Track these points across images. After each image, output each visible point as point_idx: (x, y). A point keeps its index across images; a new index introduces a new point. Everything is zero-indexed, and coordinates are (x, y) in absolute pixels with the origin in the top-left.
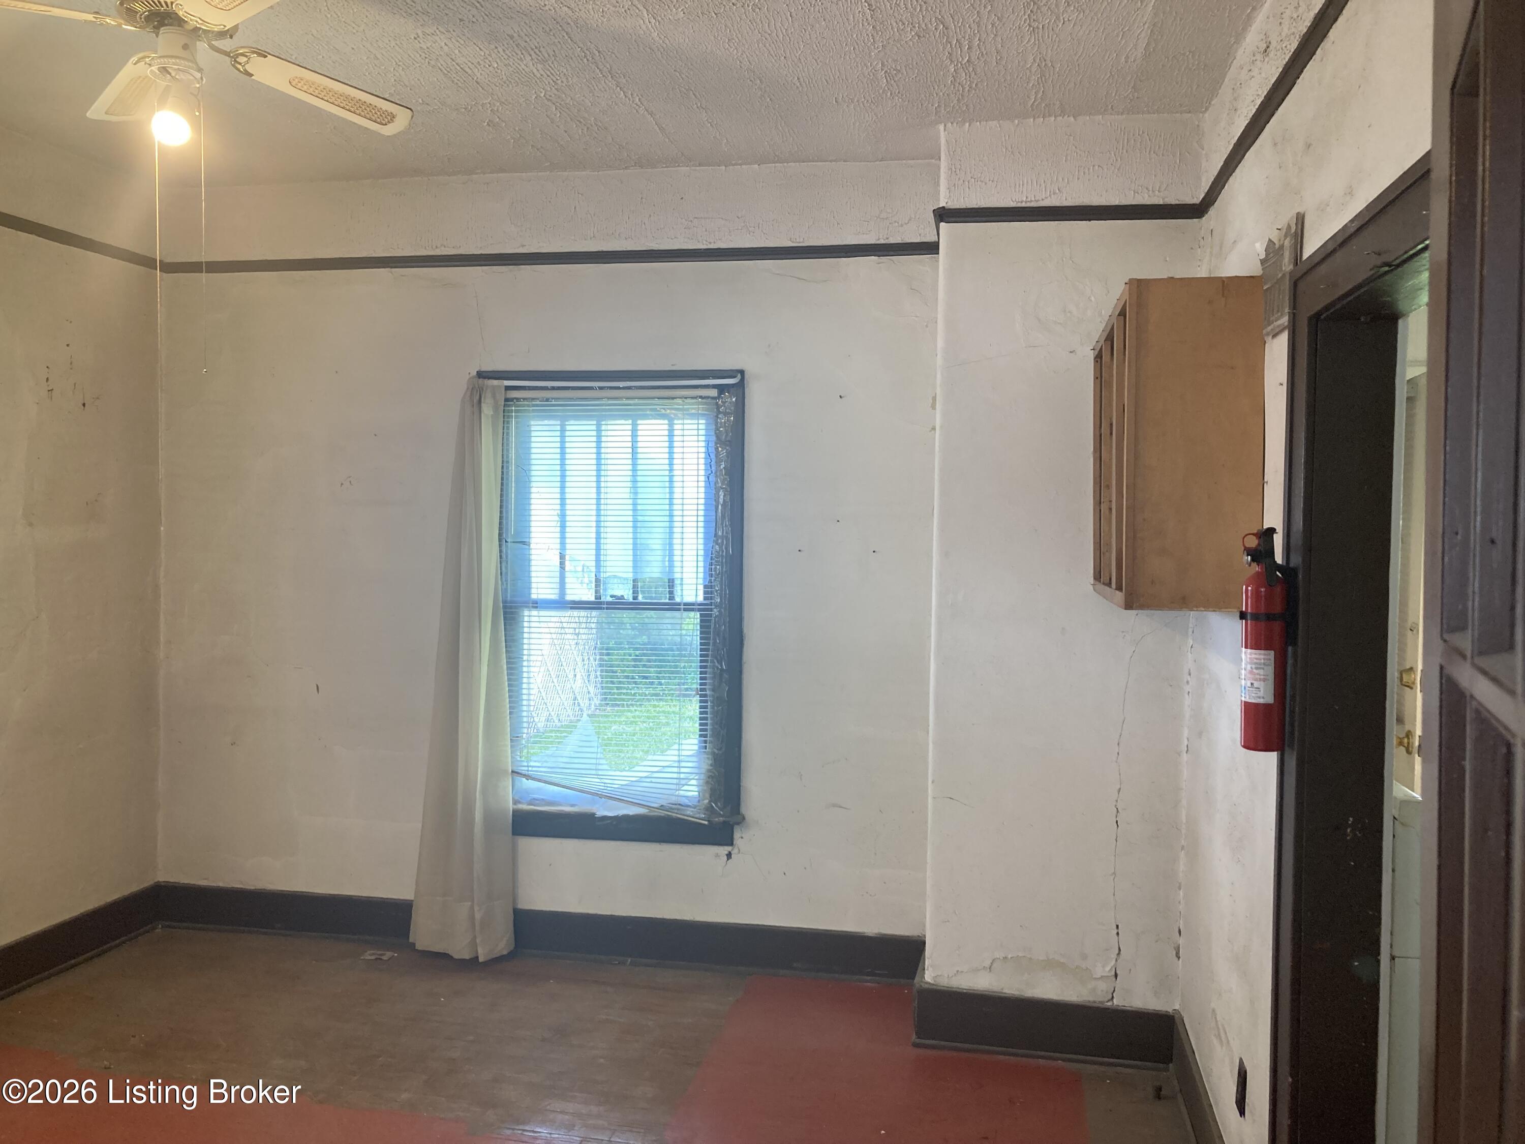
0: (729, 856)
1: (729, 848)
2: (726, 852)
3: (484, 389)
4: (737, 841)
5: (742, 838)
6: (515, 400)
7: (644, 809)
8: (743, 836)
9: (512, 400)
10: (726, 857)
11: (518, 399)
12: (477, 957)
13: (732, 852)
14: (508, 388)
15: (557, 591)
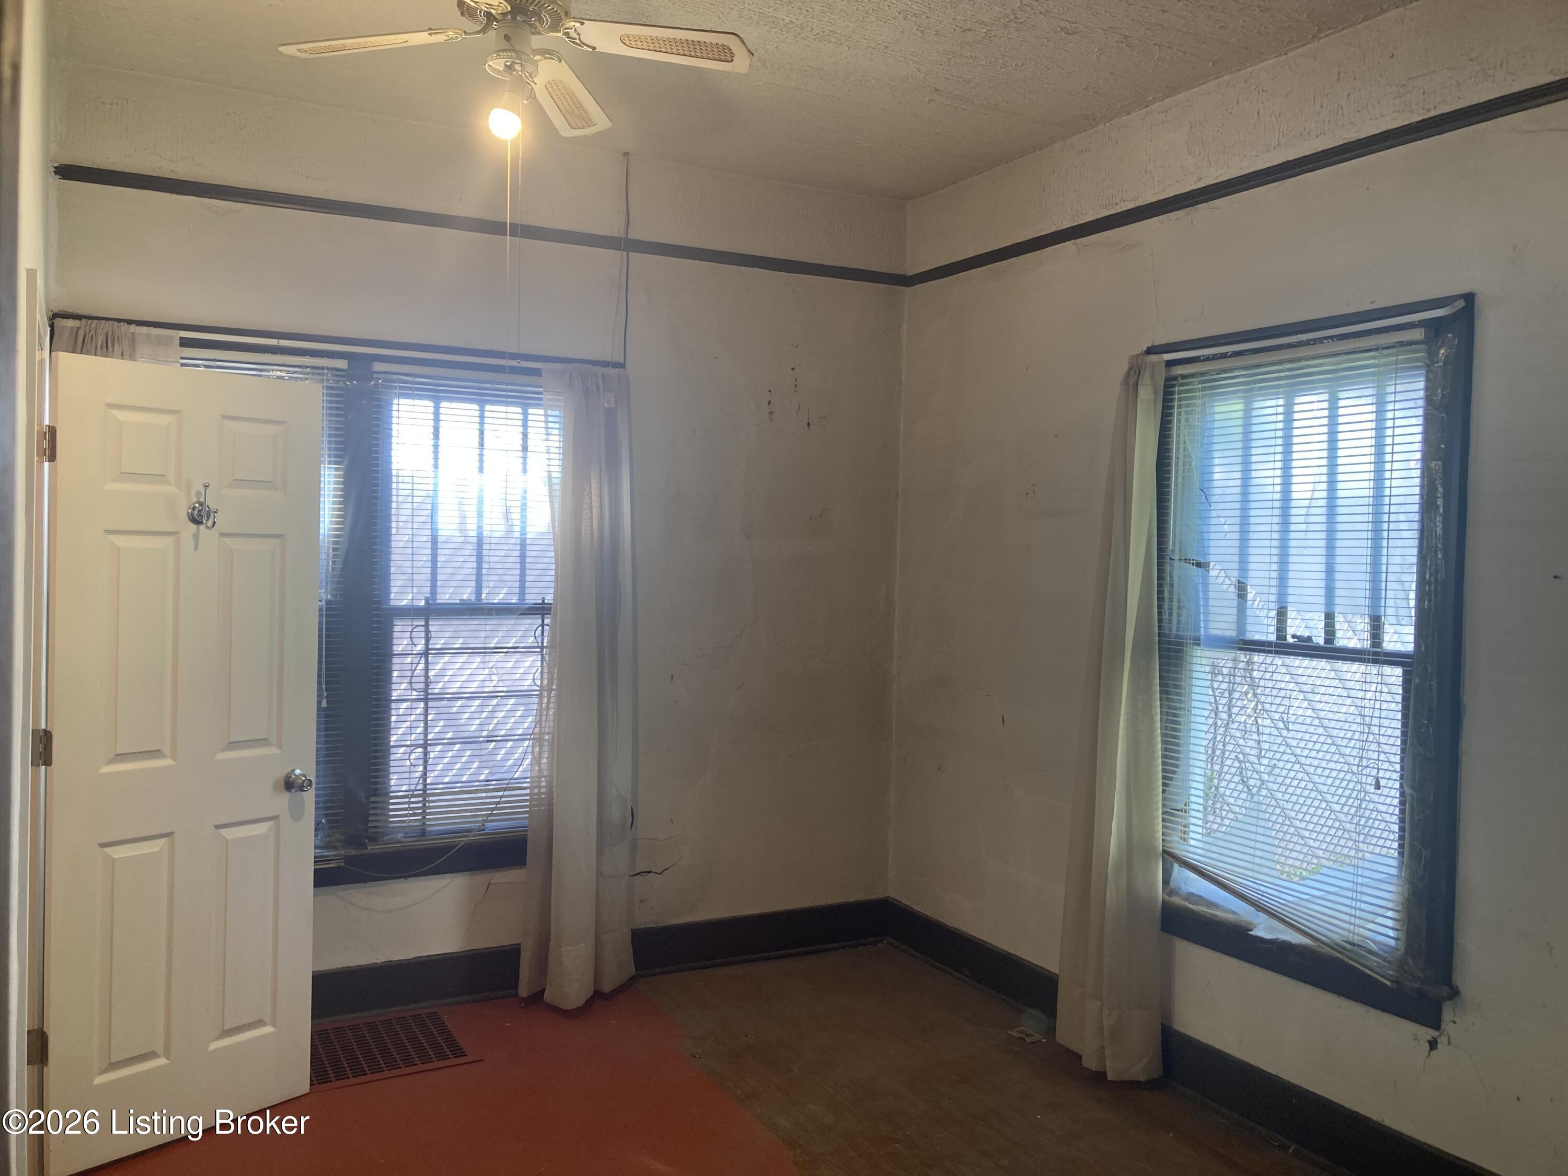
0: (1433, 1044)
1: (1433, 1033)
2: (1429, 1038)
3: (1143, 367)
4: (1447, 1025)
5: (1454, 1022)
6: (1179, 379)
7: (1310, 942)
8: (1456, 1020)
9: (1176, 378)
10: (1428, 1047)
11: (1184, 377)
12: (1105, 1073)
13: (1439, 1040)
14: (1170, 364)
15: (1234, 626)
